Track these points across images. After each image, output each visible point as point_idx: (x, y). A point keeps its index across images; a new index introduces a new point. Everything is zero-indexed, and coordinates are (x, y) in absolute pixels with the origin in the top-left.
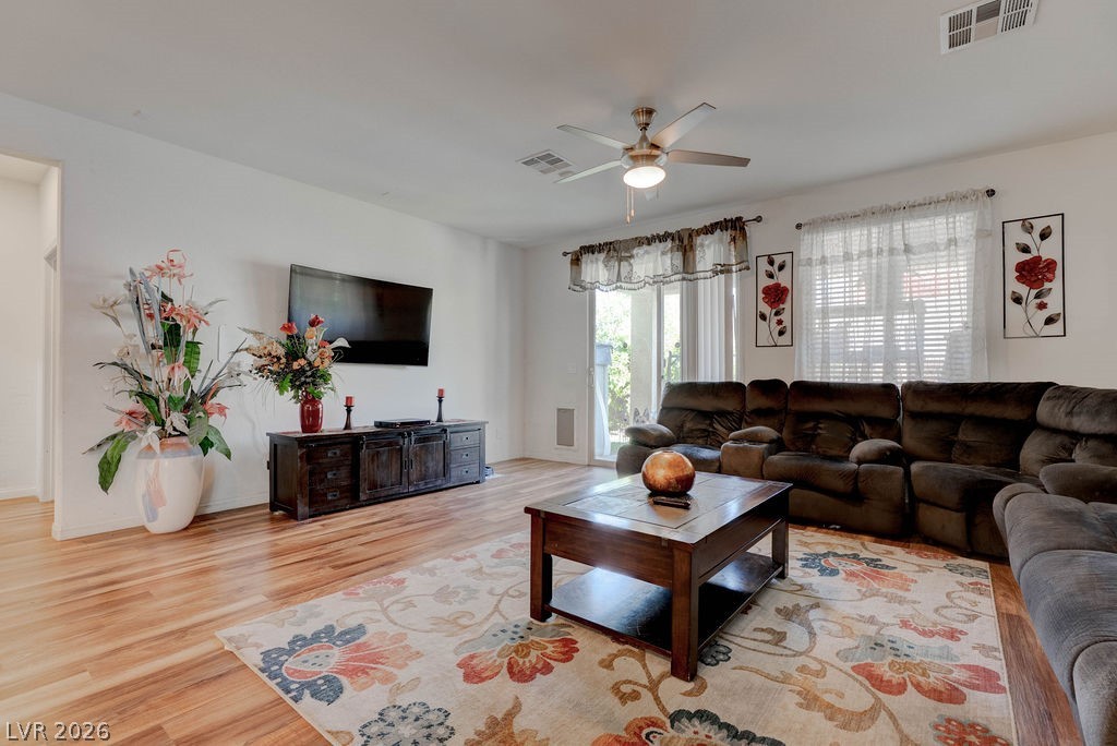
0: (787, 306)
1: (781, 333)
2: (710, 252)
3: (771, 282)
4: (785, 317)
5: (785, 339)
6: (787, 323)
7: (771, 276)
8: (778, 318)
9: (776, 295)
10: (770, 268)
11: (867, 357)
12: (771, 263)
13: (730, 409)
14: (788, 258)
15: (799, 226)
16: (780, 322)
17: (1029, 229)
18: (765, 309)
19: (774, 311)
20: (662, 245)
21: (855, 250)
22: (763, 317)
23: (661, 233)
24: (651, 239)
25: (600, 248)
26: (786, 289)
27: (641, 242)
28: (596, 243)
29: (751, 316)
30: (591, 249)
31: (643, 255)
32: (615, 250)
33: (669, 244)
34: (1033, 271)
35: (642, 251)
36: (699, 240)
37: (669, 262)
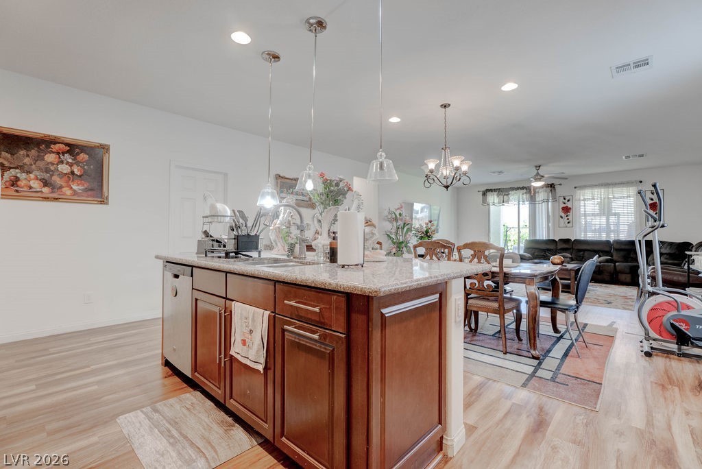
0: (571, 214)
1: (568, 223)
2: (542, 195)
3: (565, 206)
4: (570, 217)
5: (570, 225)
6: (570, 219)
7: (565, 203)
8: (568, 217)
9: (566, 210)
10: (564, 201)
11: (600, 230)
12: (565, 199)
13: (552, 248)
14: (571, 197)
15: (575, 188)
17: (653, 193)
18: (563, 215)
19: (566, 215)
20: (522, 191)
21: (596, 196)
22: (562, 217)
23: (521, 187)
24: (517, 189)
25: (495, 190)
26: (570, 208)
27: (513, 189)
28: (493, 188)
29: (557, 217)
30: (491, 190)
31: (513, 195)
32: (501, 191)
33: (525, 191)
34: (654, 206)
35: (513, 193)
36: (537, 190)
37: (524, 197)
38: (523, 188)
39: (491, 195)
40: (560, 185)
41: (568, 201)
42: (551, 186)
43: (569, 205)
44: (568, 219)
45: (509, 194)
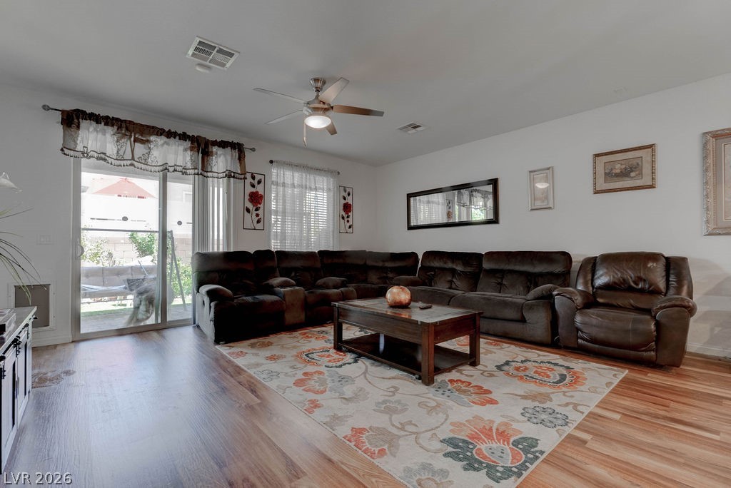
0: (261, 206)
1: (258, 222)
2: (222, 161)
4: (260, 212)
5: (260, 226)
6: (261, 216)
7: (253, 186)
8: (257, 212)
9: (256, 199)
10: (252, 181)
12: (253, 178)
14: (262, 177)
15: (271, 162)
16: (257, 215)
17: (346, 191)
18: (250, 206)
19: (255, 208)
20: (184, 142)
21: (296, 183)
22: (248, 210)
23: (180, 132)
24: (170, 134)
25: (110, 121)
26: (261, 196)
27: (160, 132)
28: (103, 114)
30: (96, 118)
31: (162, 145)
32: (127, 129)
33: (188, 144)
34: (347, 208)
35: (160, 140)
36: (215, 149)
37: (188, 158)
38: (184, 137)
39: (95, 130)
40: (253, 150)
41: (259, 182)
42: (238, 148)
43: (259, 189)
45: (148, 141)
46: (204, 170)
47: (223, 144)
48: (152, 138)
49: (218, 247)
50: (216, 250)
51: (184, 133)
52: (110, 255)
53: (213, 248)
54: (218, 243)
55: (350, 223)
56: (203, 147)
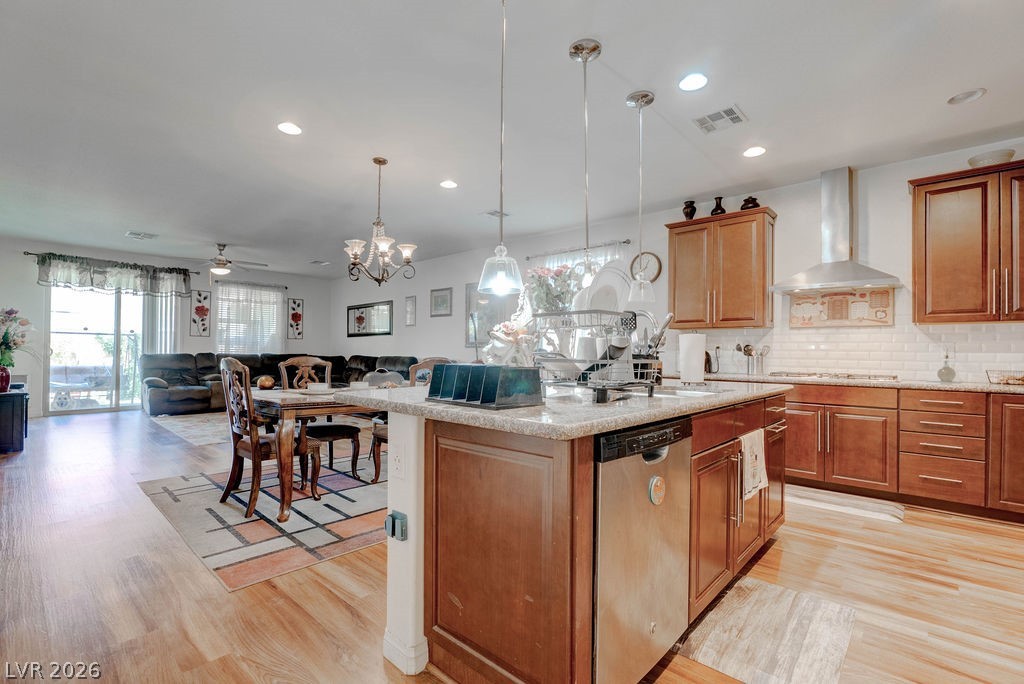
1: (204, 330)
2: (168, 284)
3: (200, 305)
4: (206, 322)
5: (206, 333)
6: (207, 325)
7: (199, 301)
8: (203, 322)
9: (202, 311)
10: (198, 298)
11: (238, 341)
12: (200, 295)
13: (189, 367)
17: (295, 303)
18: (197, 318)
19: (201, 319)
20: (135, 271)
21: (241, 297)
22: (195, 321)
23: (132, 263)
24: (124, 265)
25: (74, 259)
26: (207, 310)
27: (115, 265)
28: (69, 254)
29: (188, 320)
30: (63, 258)
31: (116, 275)
32: (88, 264)
33: (139, 272)
34: (296, 317)
35: (116, 270)
36: (162, 275)
37: (138, 282)
38: (135, 267)
39: (63, 267)
40: (198, 273)
41: (205, 298)
42: (185, 272)
43: (206, 304)
44: (203, 325)
45: (104, 272)
46: (151, 291)
47: (170, 271)
48: (108, 269)
49: (166, 350)
50: (163, 353)
51: (136, 264)
52: (74, 355)
53: (161, 350)
54: (165, 347)
55: (300, 330)
56: (151, 275)
